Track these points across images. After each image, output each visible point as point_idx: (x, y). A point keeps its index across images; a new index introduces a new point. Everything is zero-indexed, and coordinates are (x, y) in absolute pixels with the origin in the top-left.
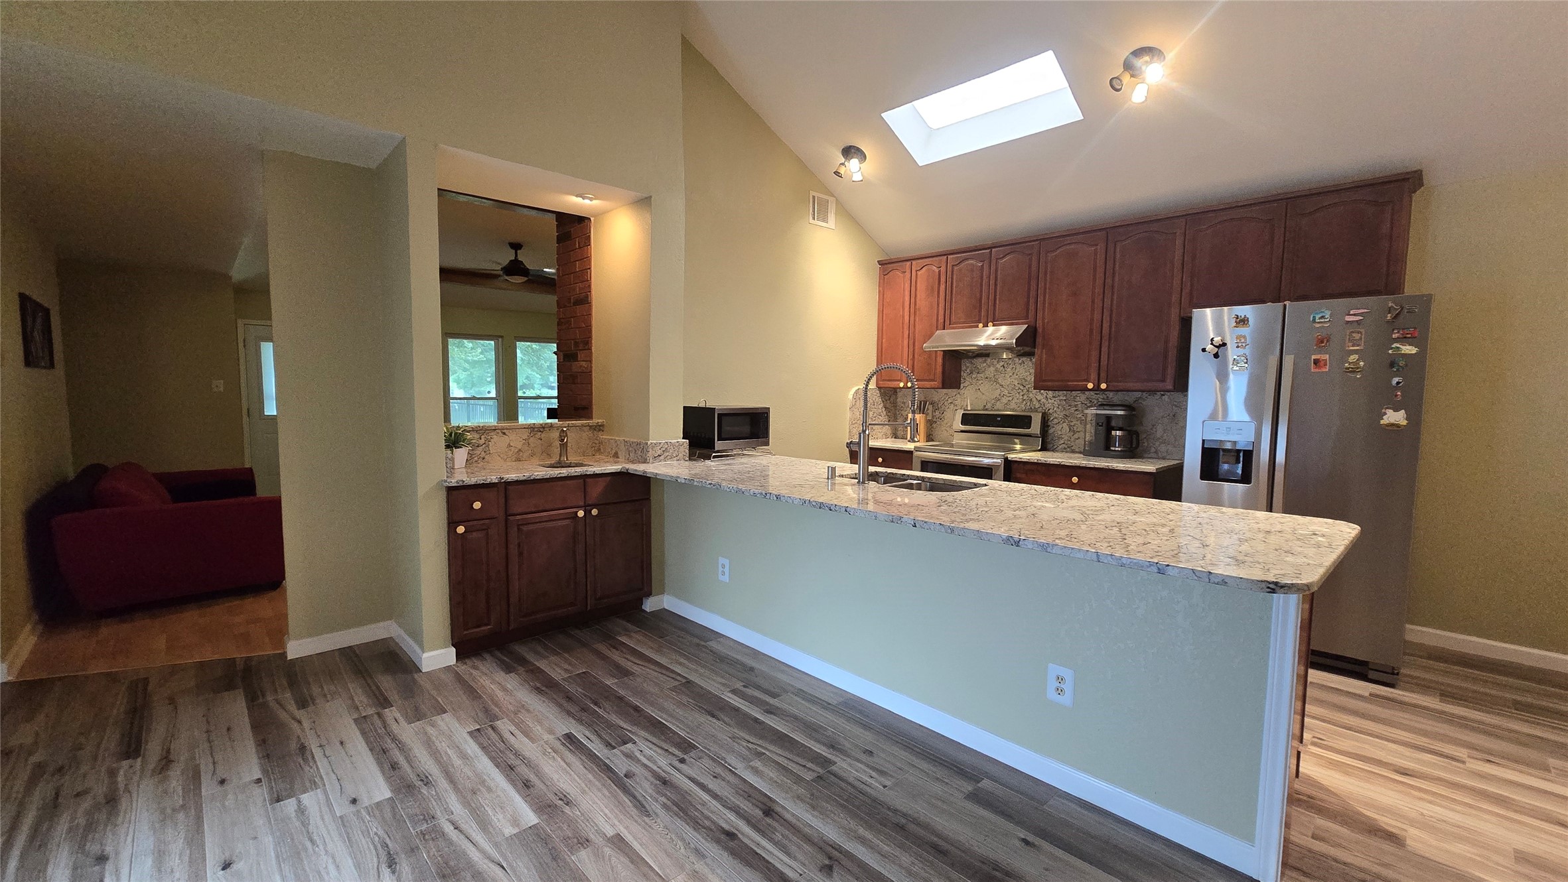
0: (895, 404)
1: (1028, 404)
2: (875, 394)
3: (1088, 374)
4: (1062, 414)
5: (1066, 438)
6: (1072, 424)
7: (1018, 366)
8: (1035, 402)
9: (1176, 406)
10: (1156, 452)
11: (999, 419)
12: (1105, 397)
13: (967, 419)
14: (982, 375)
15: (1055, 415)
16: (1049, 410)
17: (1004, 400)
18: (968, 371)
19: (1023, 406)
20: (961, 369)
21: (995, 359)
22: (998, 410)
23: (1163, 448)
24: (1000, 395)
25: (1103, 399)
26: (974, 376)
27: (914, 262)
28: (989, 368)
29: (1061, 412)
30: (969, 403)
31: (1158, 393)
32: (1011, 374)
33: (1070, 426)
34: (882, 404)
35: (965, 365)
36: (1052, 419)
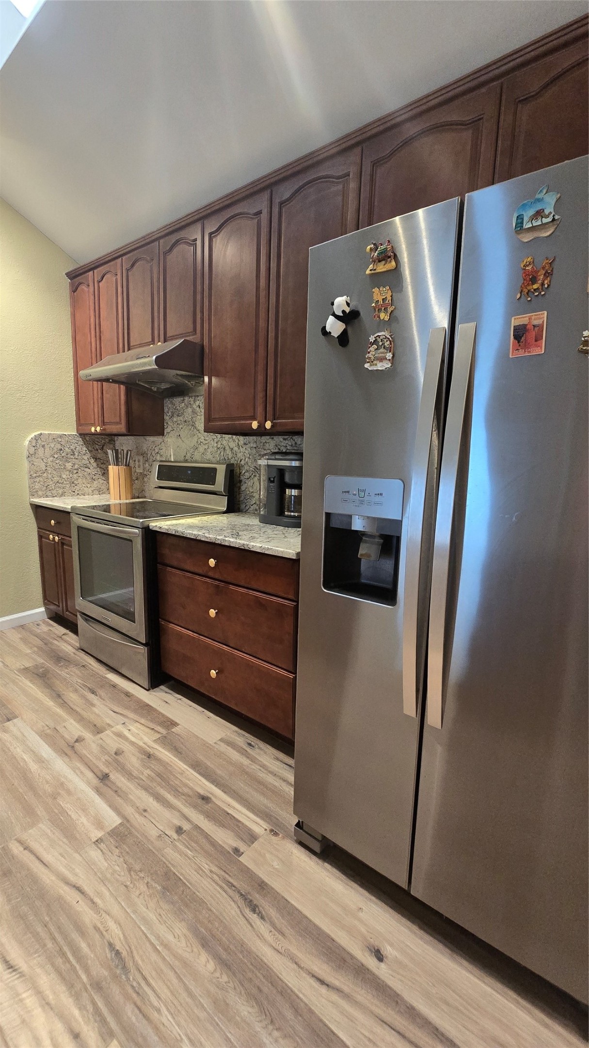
1: (222, 454)
2: (73, 441)
3: (255, 409)
8: (228, 452)
13: (162, 473)
14: (181, 418)
15: (246, 467)
16: (241, 461)
18: (170, 413)
20: (164, 412)
22: (196, 462)
26: (175, 419)
28: (188, 409)
30: (172, 453)
35: (167, 406)
36: (243, 472)
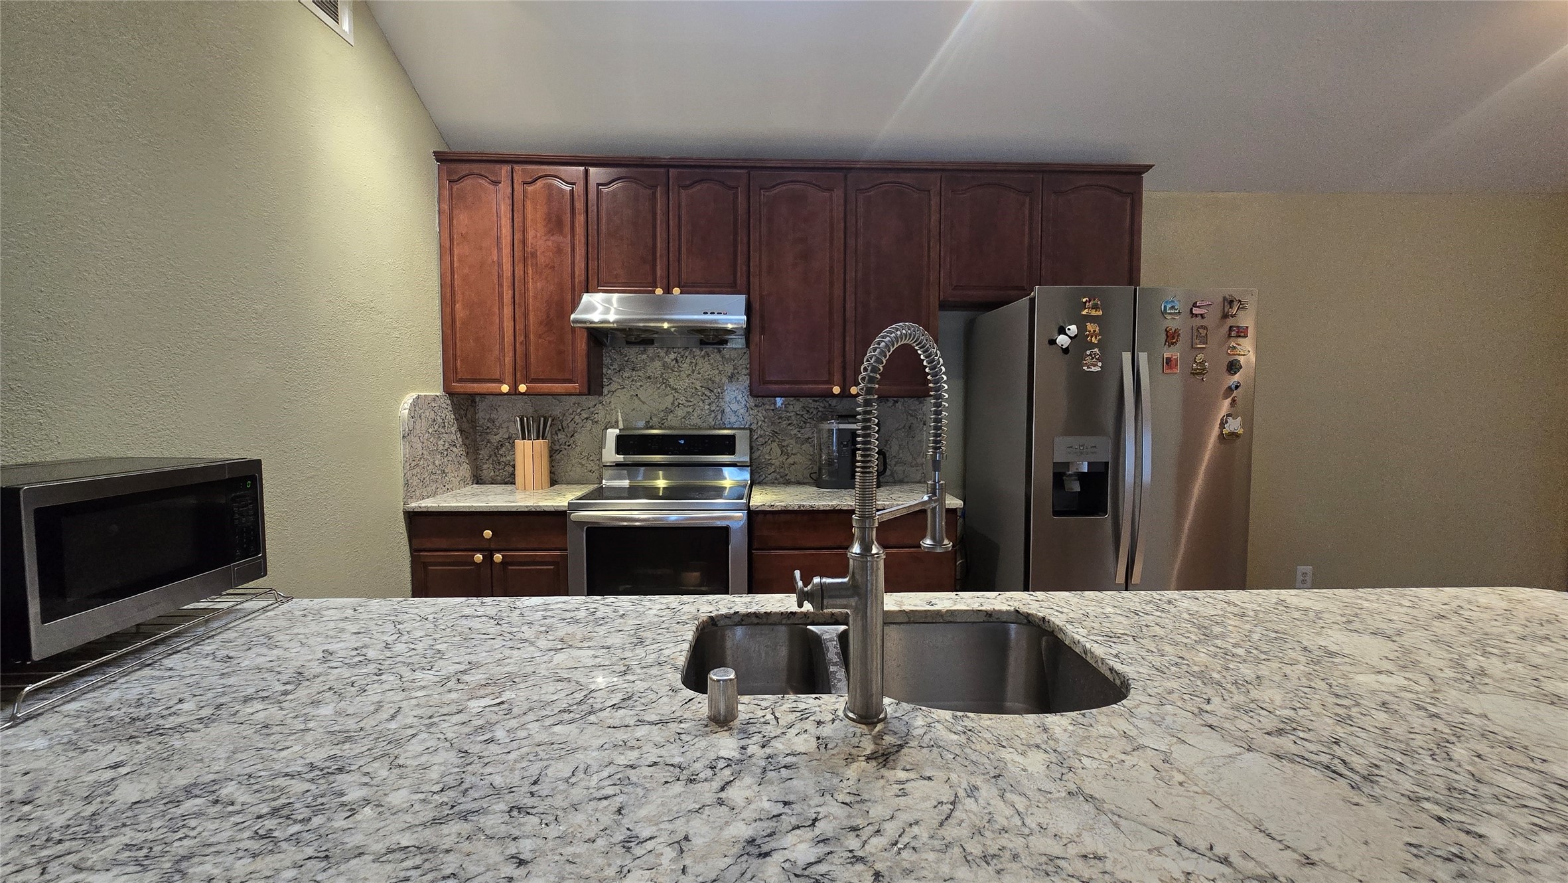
0: (473, 423)
2: (444, 405)
3: (830, 373)
4: (769, 430)
5: (777, 464)
6: (785, 444)
7: (700, 361)
9: (912, 416)
10: (892, 475)
11: (682, 442)
12: (827, 405)
13: (625, 444)
14: (641, 373)
17: (680, 412)
18: (616, 366)
19: (711, 420)
20: (602, 364)
21: (662, 348)
23: (899, 469)
24: (672, 404)
25: (825, 407)
26: (626, 374)
27: (517, 168)
28: (653, 362)
29: (768, 427)
30: (620, 418)
31: (890, 399)
32: (689, 372)
33: (782, 447)
34: (456, 425)
35: (610, 357)
